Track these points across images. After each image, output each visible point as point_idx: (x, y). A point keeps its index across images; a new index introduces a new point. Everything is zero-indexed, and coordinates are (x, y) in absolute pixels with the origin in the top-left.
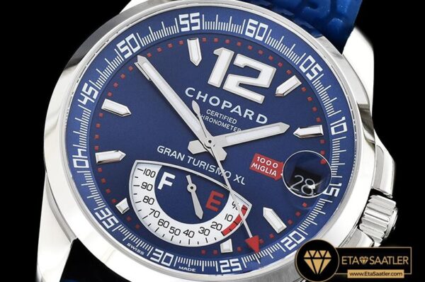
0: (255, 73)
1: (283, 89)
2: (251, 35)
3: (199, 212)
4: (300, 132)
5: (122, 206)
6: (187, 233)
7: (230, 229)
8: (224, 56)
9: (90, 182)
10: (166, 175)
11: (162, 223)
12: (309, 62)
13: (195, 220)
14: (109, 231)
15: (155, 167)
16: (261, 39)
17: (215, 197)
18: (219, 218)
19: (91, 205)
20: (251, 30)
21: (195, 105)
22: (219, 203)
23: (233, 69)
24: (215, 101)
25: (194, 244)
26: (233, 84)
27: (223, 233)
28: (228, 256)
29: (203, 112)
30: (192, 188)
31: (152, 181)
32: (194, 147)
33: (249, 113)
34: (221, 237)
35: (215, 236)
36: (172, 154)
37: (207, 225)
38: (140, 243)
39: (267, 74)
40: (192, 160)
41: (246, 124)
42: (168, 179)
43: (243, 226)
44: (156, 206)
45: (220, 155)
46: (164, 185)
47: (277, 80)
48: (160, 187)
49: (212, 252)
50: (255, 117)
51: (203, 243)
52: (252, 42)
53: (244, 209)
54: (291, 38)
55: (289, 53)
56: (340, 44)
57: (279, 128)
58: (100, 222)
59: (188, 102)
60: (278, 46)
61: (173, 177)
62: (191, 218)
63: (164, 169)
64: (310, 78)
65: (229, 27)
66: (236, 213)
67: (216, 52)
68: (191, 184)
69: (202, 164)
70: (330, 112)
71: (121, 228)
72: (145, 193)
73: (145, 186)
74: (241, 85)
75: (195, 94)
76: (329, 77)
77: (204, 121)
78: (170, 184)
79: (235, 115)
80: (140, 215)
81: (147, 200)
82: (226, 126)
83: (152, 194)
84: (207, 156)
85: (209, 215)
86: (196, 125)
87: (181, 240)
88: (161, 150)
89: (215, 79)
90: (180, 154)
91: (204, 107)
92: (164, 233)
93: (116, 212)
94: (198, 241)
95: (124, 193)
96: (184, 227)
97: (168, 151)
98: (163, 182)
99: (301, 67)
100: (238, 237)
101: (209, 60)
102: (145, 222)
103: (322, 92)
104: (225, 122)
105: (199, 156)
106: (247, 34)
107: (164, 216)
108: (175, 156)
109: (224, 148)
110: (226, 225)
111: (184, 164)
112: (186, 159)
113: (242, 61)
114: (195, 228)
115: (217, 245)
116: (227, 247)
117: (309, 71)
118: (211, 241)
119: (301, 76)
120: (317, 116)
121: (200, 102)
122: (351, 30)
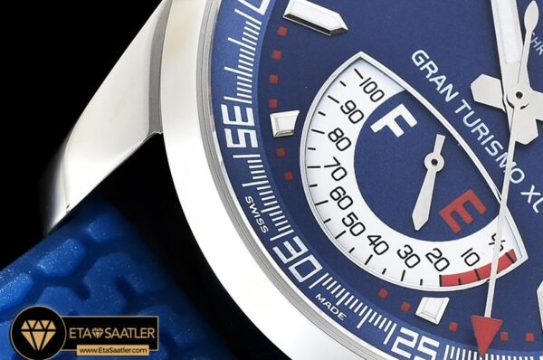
3: (420, 216)
5: (283, 122)
6: (375, 241)
7: (459, 279)
9: (248, 45)
11: (339, 196)
13: (404, 226)
14: (227, 153)
15: (391, 84)
17: (468, 205)
21: (533, 12)
22: (467, 218)
25: (374, 268)
27: (443, 281)
30: (434, 162)
31: (368, 107)
32: (485, 90)
34: (434, 285)
35: (423, 276)
36: (435, 79)
37: (421, 247)
38: (273, 208)
40: (466, 111)
42: (400, 120)
43: (486, 285)
44: (348, 158)
45: (523, 132)
46: (386, 128)
48: (376, 127)
49: (401, 302)
51: (393, 277)
53: (510, 257)
61: (412, 121)
62: (398, 218)
63: (404, 98)
66: (490, 256)
68: (436, 154)
69: (481, 128)
71: (255, 163)
72: (342, 122)
73: (350, 110)
78: (398, 132)
80: (306, 158)
81: (337, 136)
83: (353, 132)
84: (498, 120)
86: (512, 47)
87: (356, 249)
88: (420, 59)
90: (450, 87)
92: (331, 218)
93: (264, 126)
94: (387, 267)
97: (431, 68)
98: (388, 120)
100: (464, 303)
102: (308, 177)
105: (484, 111)
107: (351, 185)
108: (440, 85)
110: (458, 267)
111: (447, 109)
112: (457, 102)
114: (397, 240)
115: (416, 296)
116: (432, 310)
118: (411, 282)
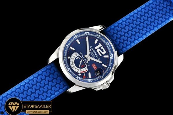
0: (103, 51)
1: (105, 56)
2: (106, 45)
3: (79, 66)
4: (103, 65)
5: (69, 57)
6: (75, 68)
7: (82, 72)
8: (100, 45)
9: (66, 51)
10: (79, 57)
11: (73, 64)
12: (112, 55)
13: (78, 67)
14: (64, 60)
15: (78, 55)
16: (107, 46)
17: (83, 66)
18: (82, 69)
19: (64, 54)
20: (107, 44)
21: (90, 50)
22: (83, 67)
23: (100, 48)
24: (94, 51)
25: (75, 71)
26: (98, 50)
27: (81, 72)
28: (79, 76)
29: (91, 51)
30: (81, 62)
31: (76, 57)
32: (86, 56)
33: (97, 57)
34: (80, 72)
35: (79, 72)
37: (79, 69)
38: (67, 65)
39: (105, 52)
41: (96, 58)
42: (78, 58)
43: (84, 73)
44: (74, 61)
45: (89, 60)
47: (105, 54)
48: (76, 58)
49: (77, 74)
50: (98, 58)
51: (77, 71)
52: (106, 46)
53: (86, 71)
54: (112, 50)
55: (110, 52)
56: (119, 55)
57: (100, 62)
58: (64, 58)
59: (90, 48)
60: (109, 49)
61: (79, 58)
62: (77, 66)
63: (79, 56)
64: (110, 57)
65: (104, 41)
66: (85, 70)
67: (99, 44)
68: (81, 61)
69: (85, 59)
70: (110, 65)
71: (66, 61)
72: (74, 58)
73: (74, 57)
74: (99, 51)
75: (92, 48)
76: (113, 60)
77: (90, 53)
78: (78, 59)
79: (95, 55)
80: (70, 61)
81: (73, 59)
82: (93, 56)
83: (74, 59)
84: (87, 59)
85: (81, 68)
86: (88, 53)
87: (74, 69)
88: (80, 53)
89: (96, 48)
90: (83, 55)
91: (92, 51)
92: (72, 66)
93: (67, 58)
94: (76, 71)
95: (70, 56)
96: (76, 67)
97: (81, 54)
98: (77, 58)
99: (110, 55)
100: (82, 74)
101: (97, 44)
102: (70, 62)
103: (111, 61)
104: (93, 55)
105: (85, 58)
106: (106, 44)
107: (74, 63)
109: (90, 59)
110: (82, 71)
111: (82, 57)
112: (83, 57)
113: (102, 48)
114: (77, 68)
115: (79, 73)
116: (80, 75)
117: (111, 57)
118: (78, 72)
119: (109, 56)
120: (107, 64)
121: (91, 50)
122: (122, 54)
